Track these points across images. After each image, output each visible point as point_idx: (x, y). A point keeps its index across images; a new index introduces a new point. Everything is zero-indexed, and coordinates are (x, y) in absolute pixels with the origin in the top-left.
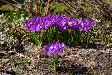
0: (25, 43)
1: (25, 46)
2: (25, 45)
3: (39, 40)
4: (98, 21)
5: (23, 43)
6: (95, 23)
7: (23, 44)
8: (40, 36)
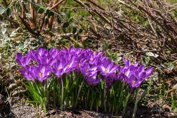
0: (13, 99)
1: (13, 106)
2: (13, 104)
3: (42, 97)
4: (153, 55)
5: (9, 99)
6: (148, 58)
7: (10, 101)
8: (44, 88)
